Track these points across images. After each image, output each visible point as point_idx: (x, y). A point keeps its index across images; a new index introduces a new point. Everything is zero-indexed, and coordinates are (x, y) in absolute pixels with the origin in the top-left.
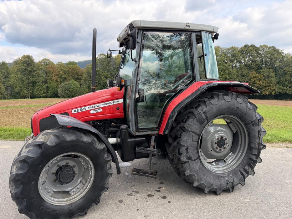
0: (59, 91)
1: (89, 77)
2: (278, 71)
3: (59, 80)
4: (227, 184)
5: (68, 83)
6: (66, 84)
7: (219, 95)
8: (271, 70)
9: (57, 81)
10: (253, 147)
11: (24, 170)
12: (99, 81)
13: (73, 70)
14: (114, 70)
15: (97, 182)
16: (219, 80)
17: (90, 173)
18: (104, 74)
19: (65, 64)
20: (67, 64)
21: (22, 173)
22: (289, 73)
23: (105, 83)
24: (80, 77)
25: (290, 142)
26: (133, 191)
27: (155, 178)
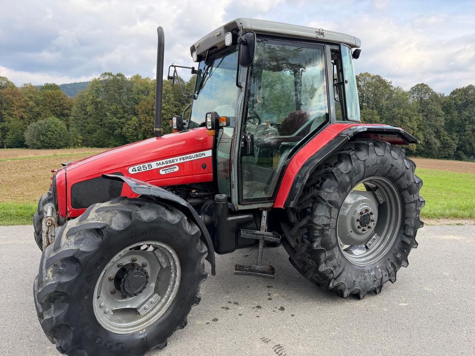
0: (27, 136)
1: (83, 112)
2: (385, 113)
3: (26, 117)
4: (375, 281)
5: (43, 123)
6: (40, 125)
7: (368, 146)
8: (375, 111)
9: (22, 118)
10: (407, 225)
11: (72, 275)
12: (101, 120)
13: (53, 98)
14: (129, 103)
15: (185, 290)
16: (360, 123)
17: (173, 275)
18: (111, 107)
19: (36, 87)
20: (42, 88)
21: (69, 280)
22: (399, 116)
23: (113, 124)
24: (66, 111)
25: (428, 217)
26: (230, 302)
27: (273, 278)
